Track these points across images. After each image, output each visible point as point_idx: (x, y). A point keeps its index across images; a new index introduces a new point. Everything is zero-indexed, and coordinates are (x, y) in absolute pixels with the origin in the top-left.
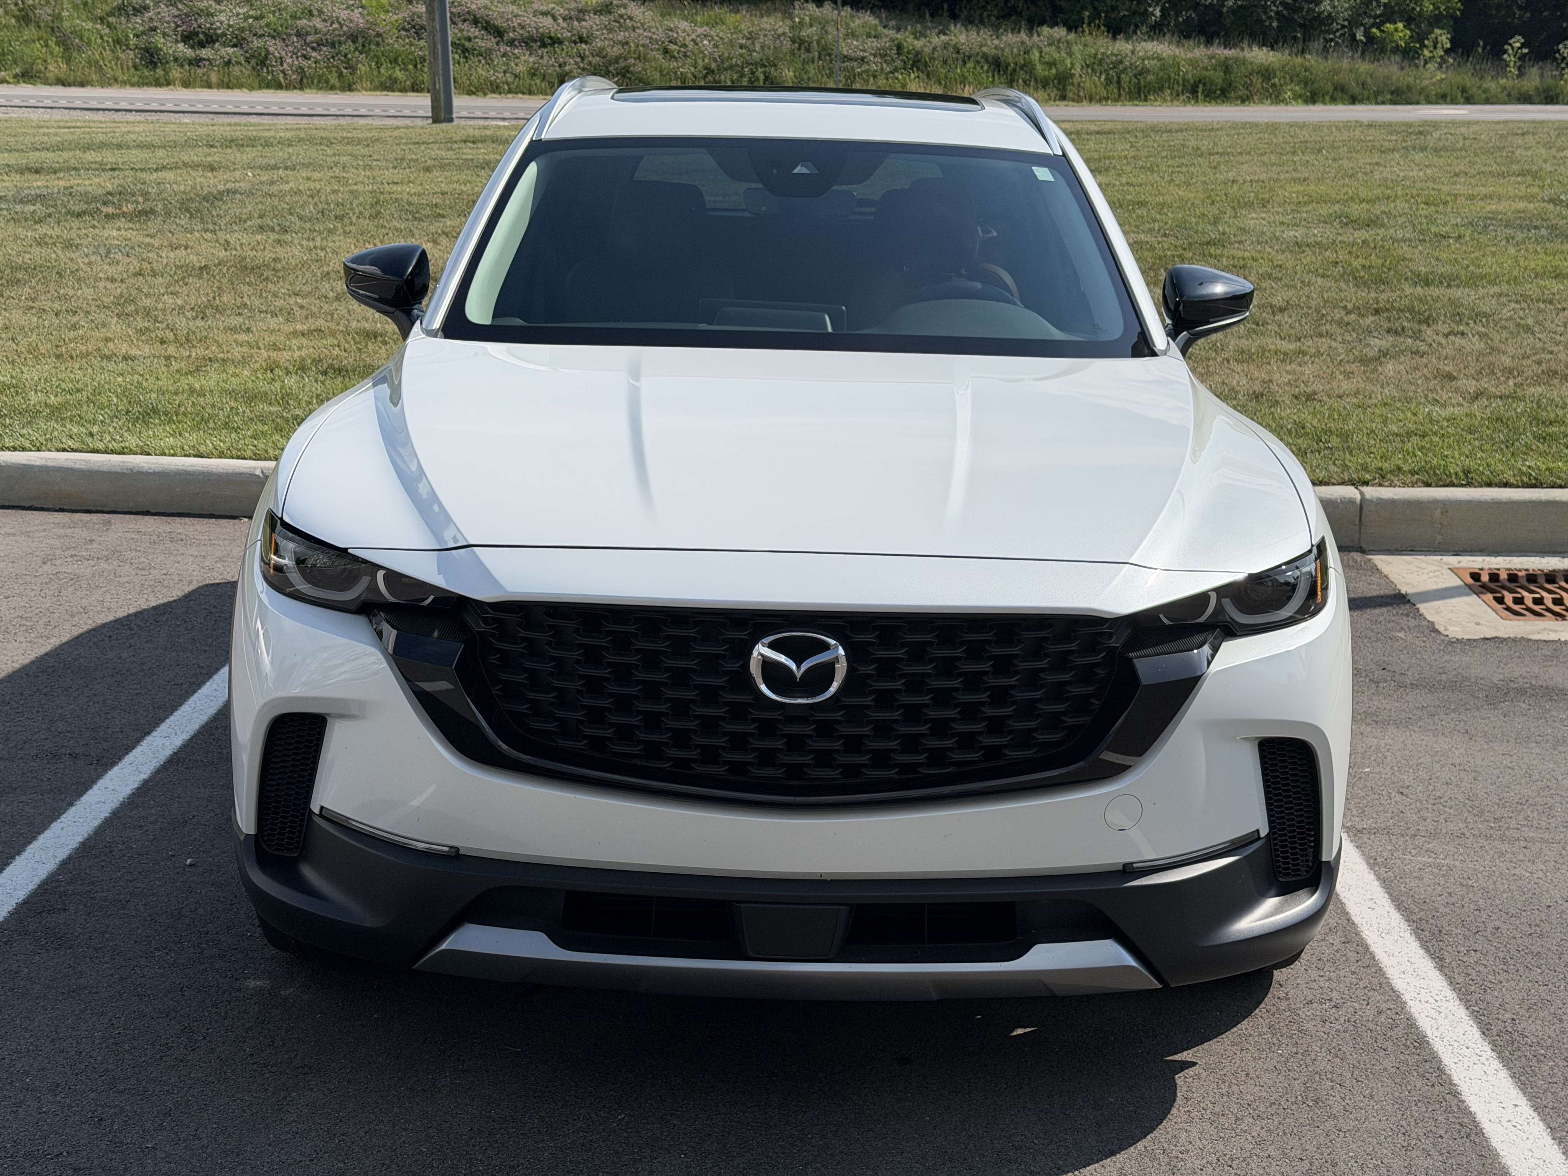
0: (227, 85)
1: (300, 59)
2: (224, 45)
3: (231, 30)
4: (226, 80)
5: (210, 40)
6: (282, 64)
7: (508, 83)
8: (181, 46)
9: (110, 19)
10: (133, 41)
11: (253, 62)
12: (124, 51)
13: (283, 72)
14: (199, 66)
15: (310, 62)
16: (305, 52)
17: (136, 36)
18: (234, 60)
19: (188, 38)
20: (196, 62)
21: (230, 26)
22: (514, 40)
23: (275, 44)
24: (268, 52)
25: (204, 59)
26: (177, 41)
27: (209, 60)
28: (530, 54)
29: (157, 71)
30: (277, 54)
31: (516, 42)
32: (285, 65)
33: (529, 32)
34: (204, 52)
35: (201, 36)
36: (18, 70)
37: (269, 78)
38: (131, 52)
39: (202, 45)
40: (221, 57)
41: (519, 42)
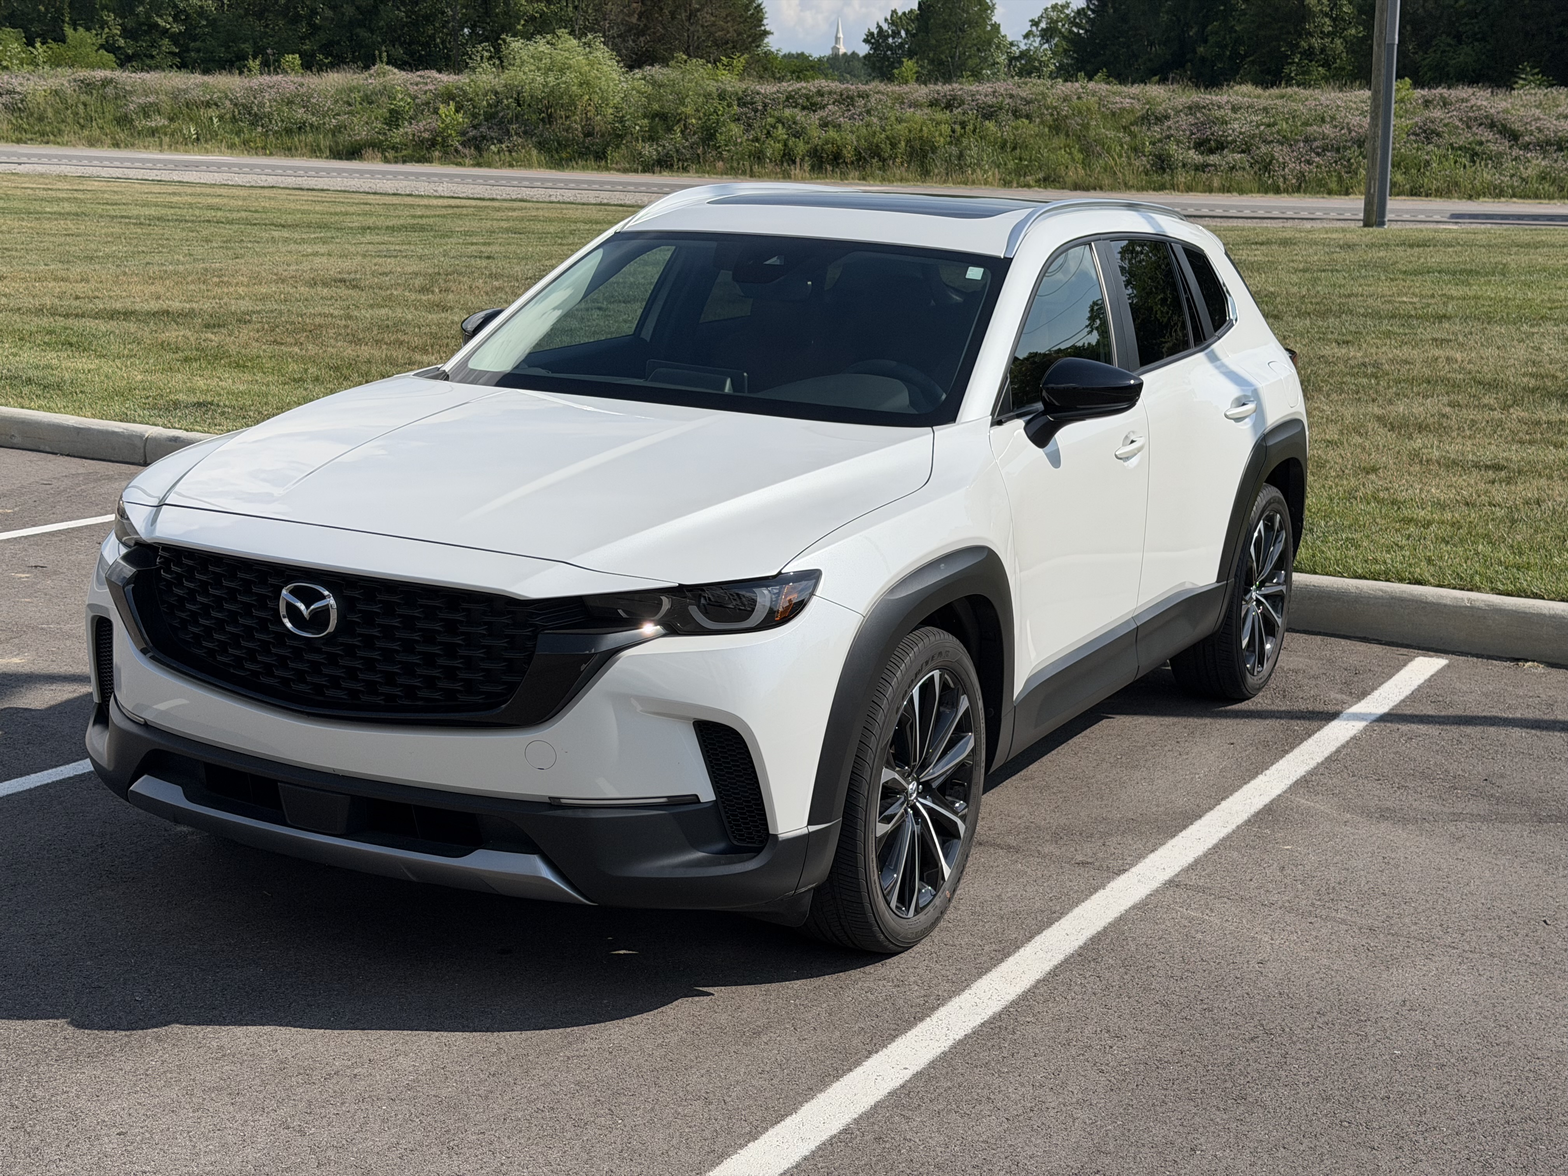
0: (1226, 189)
1: (1302, 165)
2: (1233, 151)
3: (1241, 137)
4: (1227, 185)
5: (1220, 146)
6: (1284, 170)
7: (1512, 187)
8: (1192, 152)
9: (1132, 128)
10: (1148, 148)
11: (1256, 168)
12: (1139, 157)
13: (1284, 177)
14: (1204, 172)
15: (1311, 167)
16: (1308, 158)
17: (1153, 143)
18: (1239, 165)
19: (1201, 145)
20: (1201, 168)
21: (1241, 133)
22: (1529, 144)
23: (1282, 150)
24: (1273, 157)
25: (1211, 165)
26: (1189, 148)
27: (1215, 165)
28: (1544, 159)
29: (1165, 175)
30: (1281, 160)
31: (1531, 146)
32: (1286, 170)
33: (1546, 136)
34: (1212, 158)
35: (1212, 142)
36: (1041, 175)
37: (1269, 182)
38: (1144, 159)
39: (1211, 151)
40: (1227, 163)
41: (1534, 146)
